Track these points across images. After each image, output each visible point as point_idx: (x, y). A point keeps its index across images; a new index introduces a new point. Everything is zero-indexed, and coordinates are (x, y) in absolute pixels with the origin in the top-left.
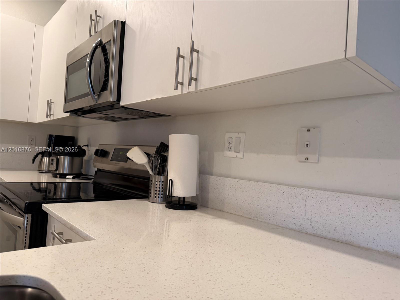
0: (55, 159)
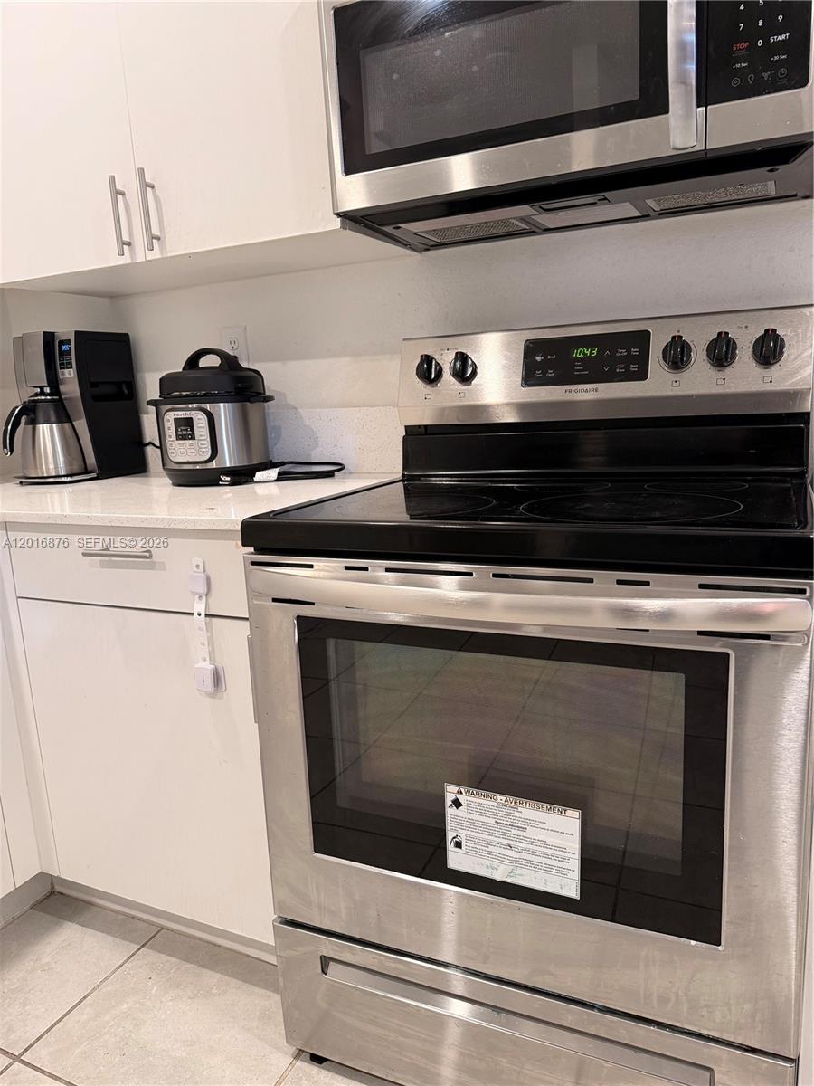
0: (200, 417)
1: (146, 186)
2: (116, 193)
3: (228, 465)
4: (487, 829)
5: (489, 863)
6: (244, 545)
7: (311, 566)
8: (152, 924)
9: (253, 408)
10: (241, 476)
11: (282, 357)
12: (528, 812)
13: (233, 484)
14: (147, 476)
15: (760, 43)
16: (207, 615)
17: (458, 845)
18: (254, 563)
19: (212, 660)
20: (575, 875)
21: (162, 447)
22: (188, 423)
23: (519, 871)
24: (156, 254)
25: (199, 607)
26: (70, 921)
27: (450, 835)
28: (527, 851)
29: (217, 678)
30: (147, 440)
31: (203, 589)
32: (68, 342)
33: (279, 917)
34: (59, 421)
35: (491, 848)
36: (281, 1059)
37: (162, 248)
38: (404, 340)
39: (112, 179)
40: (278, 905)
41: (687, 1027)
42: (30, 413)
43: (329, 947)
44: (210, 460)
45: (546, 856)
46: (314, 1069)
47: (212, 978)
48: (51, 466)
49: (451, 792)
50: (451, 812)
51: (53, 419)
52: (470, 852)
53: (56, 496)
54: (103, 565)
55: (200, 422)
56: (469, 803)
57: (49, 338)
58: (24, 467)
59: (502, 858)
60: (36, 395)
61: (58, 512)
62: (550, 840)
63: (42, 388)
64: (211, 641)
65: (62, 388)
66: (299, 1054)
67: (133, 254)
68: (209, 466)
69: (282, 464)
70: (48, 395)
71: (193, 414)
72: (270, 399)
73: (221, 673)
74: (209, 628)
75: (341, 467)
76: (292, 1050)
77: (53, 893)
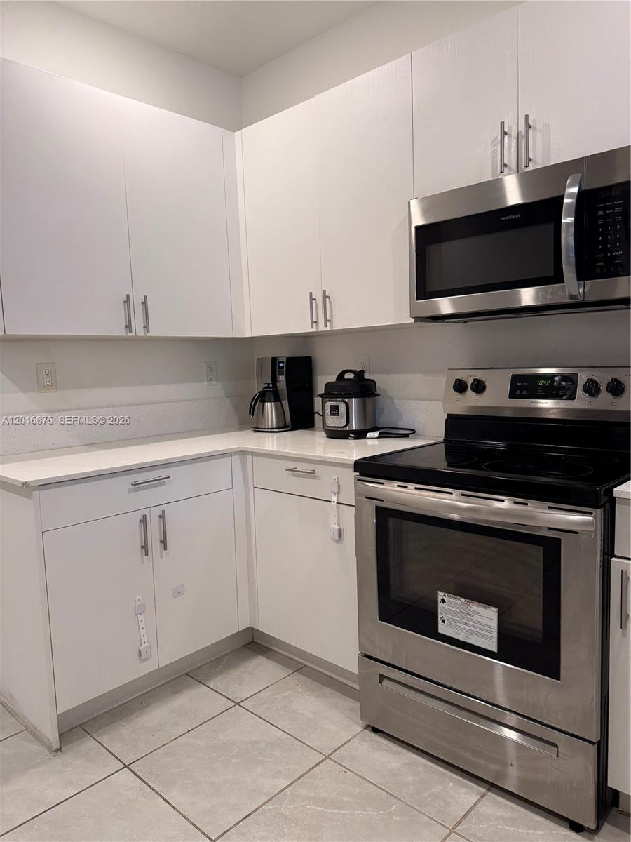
1: (325, 297)
2: (312, 299)
3: (354, 429)
4: (455, 614)
5: (457, 631)
6: (355, 471)
7: (406, 487)
8: (300, 663)
9: (369, 401)
10: (360, 435)
11: (387, 372)
12: (475, 607)
13: (355, 438)
14: (314, 430)
15: (609, 255)
16: (337, 503)
17: (443, 621)
18: (358, 480)
19: (338, 525)
20: (495, 640)
21: (323, 416)
22: (337, 407)
23: (470, 636)
24: (328, 328)
25: (334, 499)
26: (261, 655)
27: (440, 616)
28: (474, 627)
29: (340, 533)
30: (316, 410)
31: (336, 490)
32: (283, 363)
33: (362, 653)
34: (275, 401)
35: (458, 624)
36: (358, 728)
37: (331, 326)
38: (449, 369)
39: (311, 293)
40: (361, 646)
41: (546, 722)
42: (262, 397)
43: (384, 670)
44: (345, 426)
45: (482, 630)
46: (373, 735)
47: (328, 690)
48: (270, 423)
49: (441, 595)
50: (440, 605)
51: (272, 400)
52: (449, 625)
53: (270, 438)
54: (294, 475)
55: (342, 407)
56: (449, 601)
57: (274, 360)
58: (257, 423)
59: (462, 629)
60: (266, 388)
61: (271, 448)
62: (484, 622)
63: (268, 384)
64: (338, 514)
65: (278, 384)
66: (367, 727)
67: (317, 327)
68: (345, 429)
69: (383, 428)
70: (271, 388)
71: (339, 404)
72: (379, 395)
73: (342, 530)
74: (338, 508)
75: (415, 432)
76: (364, 725)
77: (253, 642)
